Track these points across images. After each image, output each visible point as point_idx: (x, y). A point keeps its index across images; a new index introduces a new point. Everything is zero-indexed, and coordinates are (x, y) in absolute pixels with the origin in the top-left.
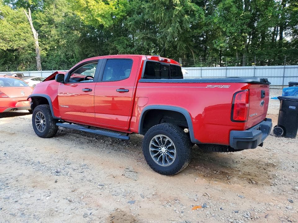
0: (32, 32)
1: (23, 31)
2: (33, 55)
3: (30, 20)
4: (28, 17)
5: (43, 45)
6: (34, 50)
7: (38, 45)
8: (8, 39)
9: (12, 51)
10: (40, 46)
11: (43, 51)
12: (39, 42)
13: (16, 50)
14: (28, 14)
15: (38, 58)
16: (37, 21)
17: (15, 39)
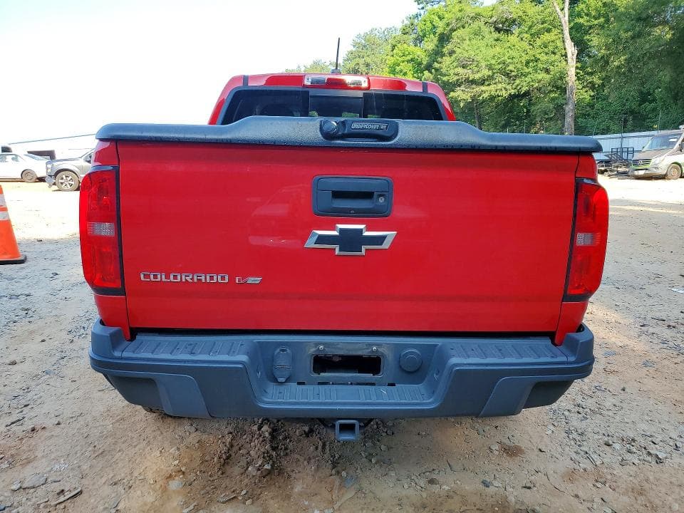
0: (565, 49)
1: (546, 50)
2: (561, 101)
3: (563, 23)
4: (561, 16)
5: (588, 77)
6: (563, 90)
7: (575, 78)
8: (513, 74)
9: (519, 96)
10: (579, 79)
11: (584, 90)
12: (578, 71)
13: (527, 94)
14: (562, 9)
15: (569, 109)
16: (581, 21)
17: (527, 71)
